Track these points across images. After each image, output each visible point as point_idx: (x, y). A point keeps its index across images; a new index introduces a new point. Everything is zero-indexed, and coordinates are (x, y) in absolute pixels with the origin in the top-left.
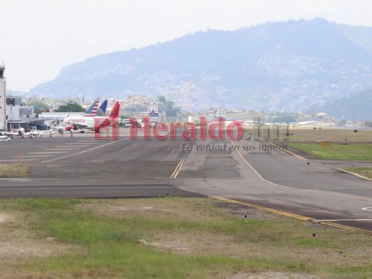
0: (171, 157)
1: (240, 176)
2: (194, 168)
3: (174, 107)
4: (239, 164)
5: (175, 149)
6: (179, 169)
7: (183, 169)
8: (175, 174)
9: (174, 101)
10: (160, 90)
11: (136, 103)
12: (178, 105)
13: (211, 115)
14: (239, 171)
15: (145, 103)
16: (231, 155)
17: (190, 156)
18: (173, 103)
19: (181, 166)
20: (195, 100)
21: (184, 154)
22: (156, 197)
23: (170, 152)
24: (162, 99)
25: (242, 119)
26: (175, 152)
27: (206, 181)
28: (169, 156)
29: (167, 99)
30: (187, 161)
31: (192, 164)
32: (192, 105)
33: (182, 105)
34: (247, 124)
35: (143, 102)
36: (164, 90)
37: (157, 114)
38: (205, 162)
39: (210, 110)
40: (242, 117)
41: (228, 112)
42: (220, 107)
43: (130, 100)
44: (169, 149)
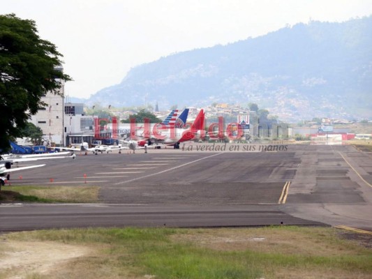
0: (274, 178)
1: (364, 201)
2: (305, 191)
3: (269, 116)
4: (359, 186)
5: (276, 169)
6: (287, 193)
7: (293, 193)
8: (283, 199)
9: (268, 109)
10: (250, 96)
11: (222, 112)
12: (274, 115)
13: (314, 126)
14: (363, 195)
15: (233, 112)
16: (347, 175)
17: (296, 176)
18: (267, 112)
19: (288, 189)
20: (294, 109)
21: (288, 174)
22: (268, 226)
23: (270, 172)
24: (254, 107)
25: (353, 132)
26: (276, 172)
27: (323, 207)
28: (271, 176)
29: (260, 107)
30: (293, 183)
31: (301, 186)
32: (290, 115)
33: (278, 114)
34: (360, 138)
35: (230, 111)
36: (256, 96)
37: (248, 125)
38: (317, 185)
39: (313, 121)
40: (354, 129)
41: (335, 123)
42: (326, 117)
43: (215, 109)
44: (268, 169)
